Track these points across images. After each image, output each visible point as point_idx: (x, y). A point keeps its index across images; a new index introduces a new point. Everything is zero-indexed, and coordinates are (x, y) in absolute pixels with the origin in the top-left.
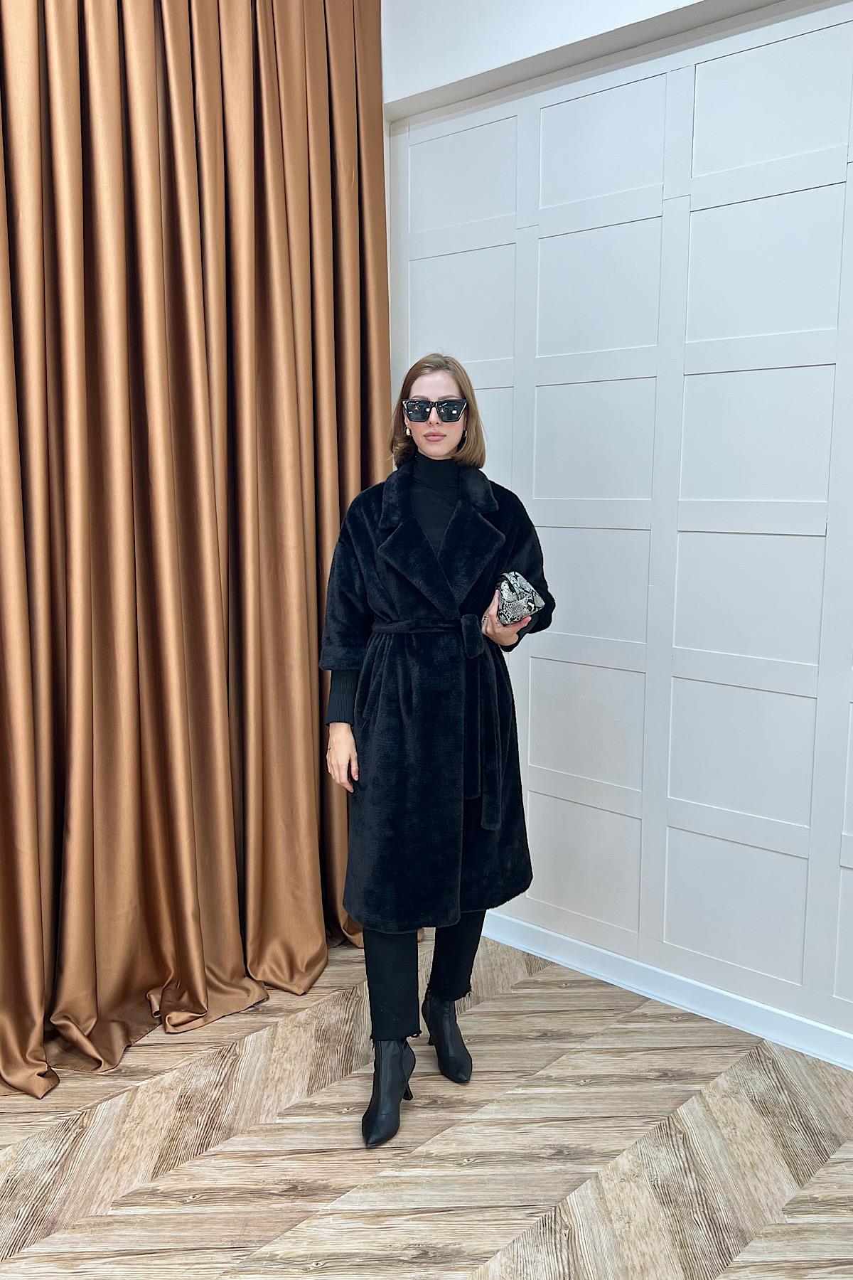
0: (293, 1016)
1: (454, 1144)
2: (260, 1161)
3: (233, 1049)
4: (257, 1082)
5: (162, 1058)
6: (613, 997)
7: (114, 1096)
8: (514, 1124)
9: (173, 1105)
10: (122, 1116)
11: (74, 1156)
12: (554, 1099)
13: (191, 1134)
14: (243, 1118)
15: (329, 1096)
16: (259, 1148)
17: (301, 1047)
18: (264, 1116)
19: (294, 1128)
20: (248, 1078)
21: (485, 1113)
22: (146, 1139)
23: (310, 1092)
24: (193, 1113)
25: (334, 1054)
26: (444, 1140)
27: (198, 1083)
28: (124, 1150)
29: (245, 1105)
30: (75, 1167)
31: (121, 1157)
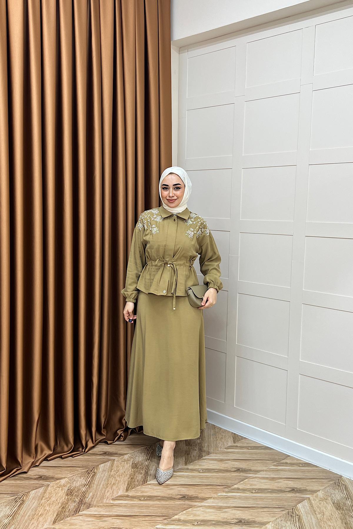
0: (122, 457)
1: (192, 516)
2: (102, 519)
3: (93, 470)
4: (103, 485)
5: (61, 472)
6: (273, 455)
7: (38, 488)
8: (220, 508)
9: (64, 493)
10: (41, 497)
11: (19, 512)
12: (240, 498)
13: (72, 506)
14: (96, 500)
15: (136, 492)
16: (102, 513)
17: (125, 470)
18: (106, 500)
19: (119, 505)
20: (99, 483)
21: (207, 503)
22: (51, 507)
23: (127, 490)
24: (73, 497)
25: (140, 474)
26: (187, 514)
27: (76, 484)
28: (41, 511)
29: (97, 495)
30: (19, 517)
31: (40, 514)
